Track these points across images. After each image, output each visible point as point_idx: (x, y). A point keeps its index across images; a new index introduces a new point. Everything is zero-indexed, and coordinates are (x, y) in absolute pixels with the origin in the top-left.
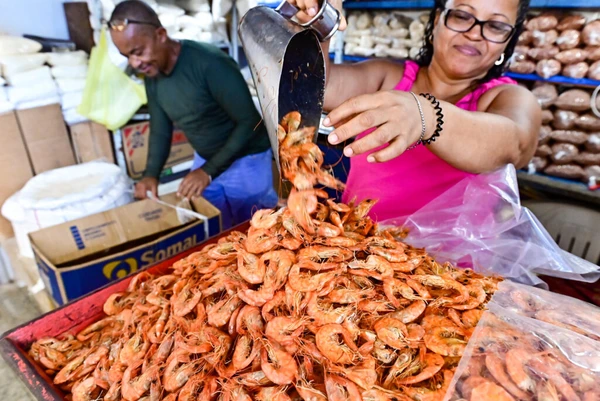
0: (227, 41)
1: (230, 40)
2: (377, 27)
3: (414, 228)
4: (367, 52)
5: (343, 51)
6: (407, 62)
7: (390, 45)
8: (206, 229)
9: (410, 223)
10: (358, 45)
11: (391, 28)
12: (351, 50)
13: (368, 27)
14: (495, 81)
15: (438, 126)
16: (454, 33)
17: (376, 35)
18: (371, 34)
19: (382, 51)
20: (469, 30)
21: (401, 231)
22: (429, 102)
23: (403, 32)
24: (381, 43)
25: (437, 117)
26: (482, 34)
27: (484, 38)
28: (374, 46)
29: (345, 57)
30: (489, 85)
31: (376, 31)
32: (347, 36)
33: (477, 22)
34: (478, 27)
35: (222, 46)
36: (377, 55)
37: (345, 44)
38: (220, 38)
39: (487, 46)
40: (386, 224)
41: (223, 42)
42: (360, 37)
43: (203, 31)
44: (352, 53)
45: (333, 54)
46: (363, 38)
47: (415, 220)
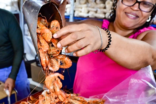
0: (18, 10)
1: (20, 10)
2: (90, 3)
3: (107, 100)
4: (85, 15)
5: (74, 15)
6: (104, 20)
7: (96, 12)
8: (9, 100)
9: (105, 97)
10: (81, 12)
11: (97, 4)
12: (78, 14)
13: (85, 3)
14: (145, 28)
15: (109, 43)
16: (126, 7)
17: (89, 7)
18: (87, 7)
19: (92, 15)
20: (133, 6)
21: (101, 101)
22: (105, 32)
23: (102, 5)
24: (92, 11)
25: (108, 38)
26: (139, 8)
27: (140, 10)
28: (88, 12)
29: (74, 17)
30: (142, 30)
31: (89, 5)
32: (76, 7)
33: (137, 2)
34: (137, 4)
35: (16, 13)
36: (90, 16)
37: (74, 11)
38: (15, 9)
39: (142, 13)
40: (94, 98)
41: (16, 11)
42: (82, 8)
43: (7, 6)
44: (78, 16)
45: (69, 16)
46: (83, 8)
47: (107, 95)
